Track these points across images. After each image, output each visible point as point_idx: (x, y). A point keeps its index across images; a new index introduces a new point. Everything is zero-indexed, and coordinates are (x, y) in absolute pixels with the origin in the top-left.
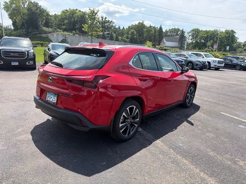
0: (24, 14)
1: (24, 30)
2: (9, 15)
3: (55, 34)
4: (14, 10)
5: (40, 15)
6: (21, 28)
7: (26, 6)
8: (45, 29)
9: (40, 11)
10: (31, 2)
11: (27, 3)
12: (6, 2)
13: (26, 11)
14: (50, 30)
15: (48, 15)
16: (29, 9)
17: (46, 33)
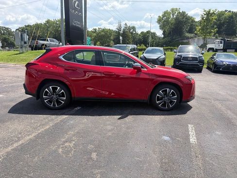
0: (172, 24)
1: (169, 38)
2: (160, 26)
3: (196, 39)
4: (164, 21)
5: (185, 22)
6: (168, 36)
7: (175, 17)
8: (187, 35)
9: (186, 18)
10: (179, 13)
11: (176, 14)
12: (159, 17)
13: (173, 21)
14: (192, 35)
15: (193, 21)
16: (177, 19)
17: (188, 38)
